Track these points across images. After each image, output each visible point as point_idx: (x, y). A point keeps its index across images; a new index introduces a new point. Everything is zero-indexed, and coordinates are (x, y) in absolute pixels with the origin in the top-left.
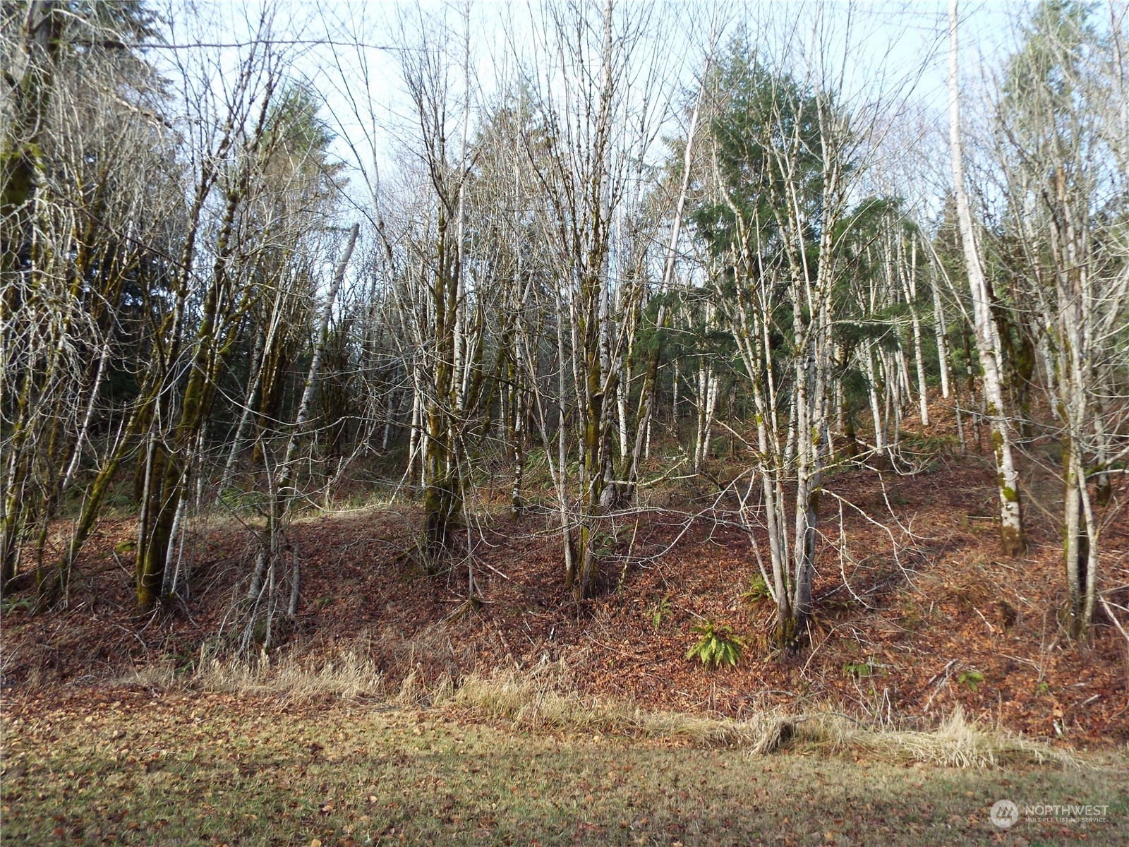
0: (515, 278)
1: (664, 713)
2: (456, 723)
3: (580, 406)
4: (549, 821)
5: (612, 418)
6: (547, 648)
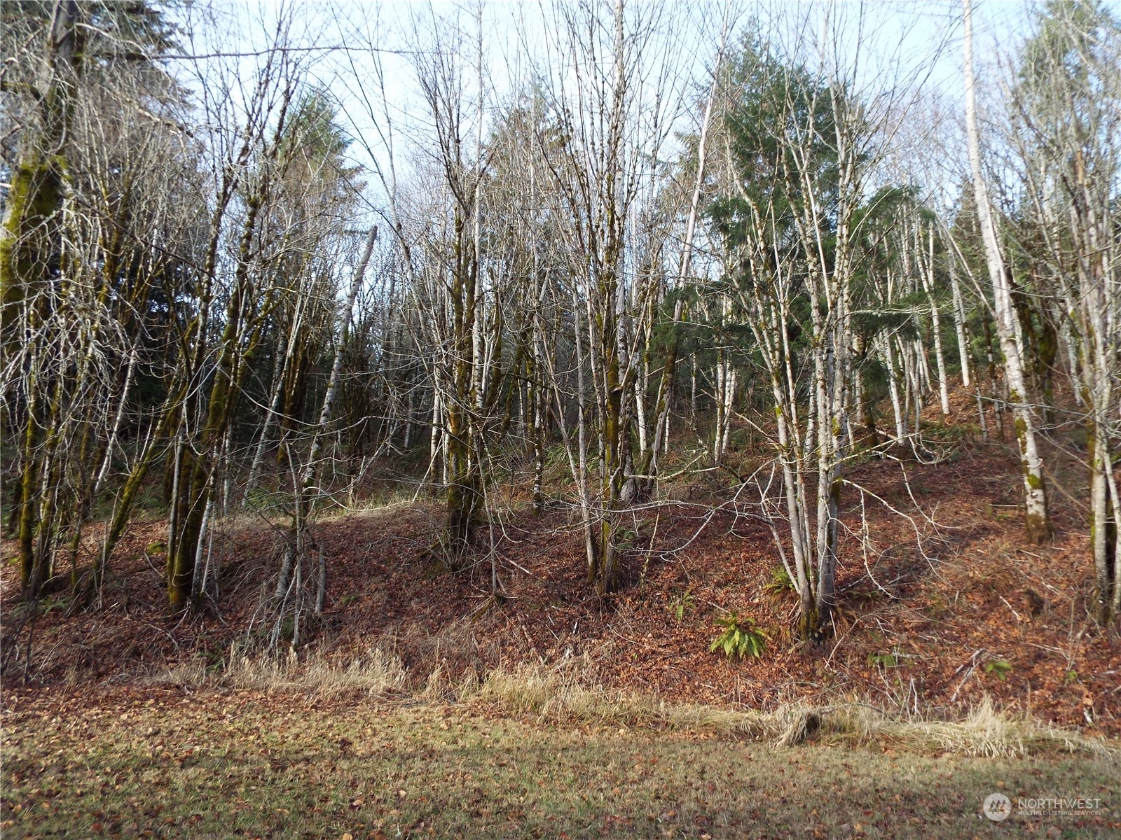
0: (532, 276)
1: (688, 705)
2: (482, 717)
3: (599, 402)
4: (577, 814)
5: (631, 413)
6: (571, 642)
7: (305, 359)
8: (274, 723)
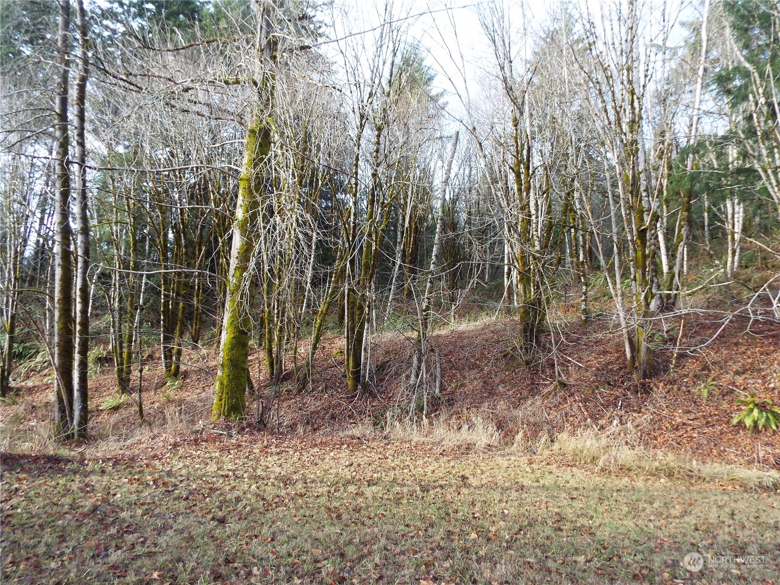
0: (569, 151)
1: (715, 465)
2: (555, 466)
3: (629, 238)
4: (633, 536)
5: (655, 245)
6: (617, 415)
7: (416, 228)
8: (418, 463)
